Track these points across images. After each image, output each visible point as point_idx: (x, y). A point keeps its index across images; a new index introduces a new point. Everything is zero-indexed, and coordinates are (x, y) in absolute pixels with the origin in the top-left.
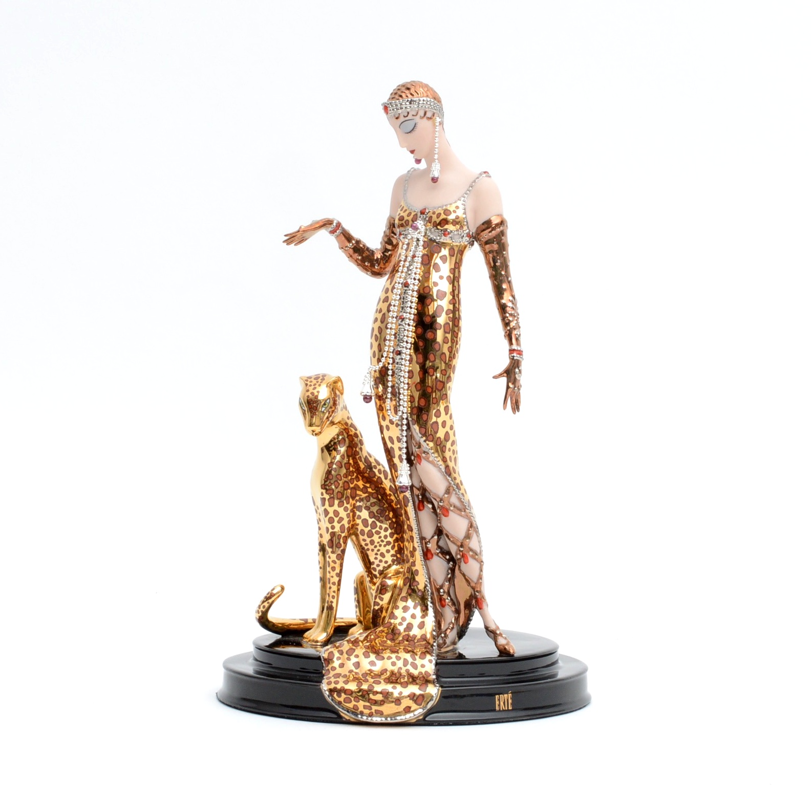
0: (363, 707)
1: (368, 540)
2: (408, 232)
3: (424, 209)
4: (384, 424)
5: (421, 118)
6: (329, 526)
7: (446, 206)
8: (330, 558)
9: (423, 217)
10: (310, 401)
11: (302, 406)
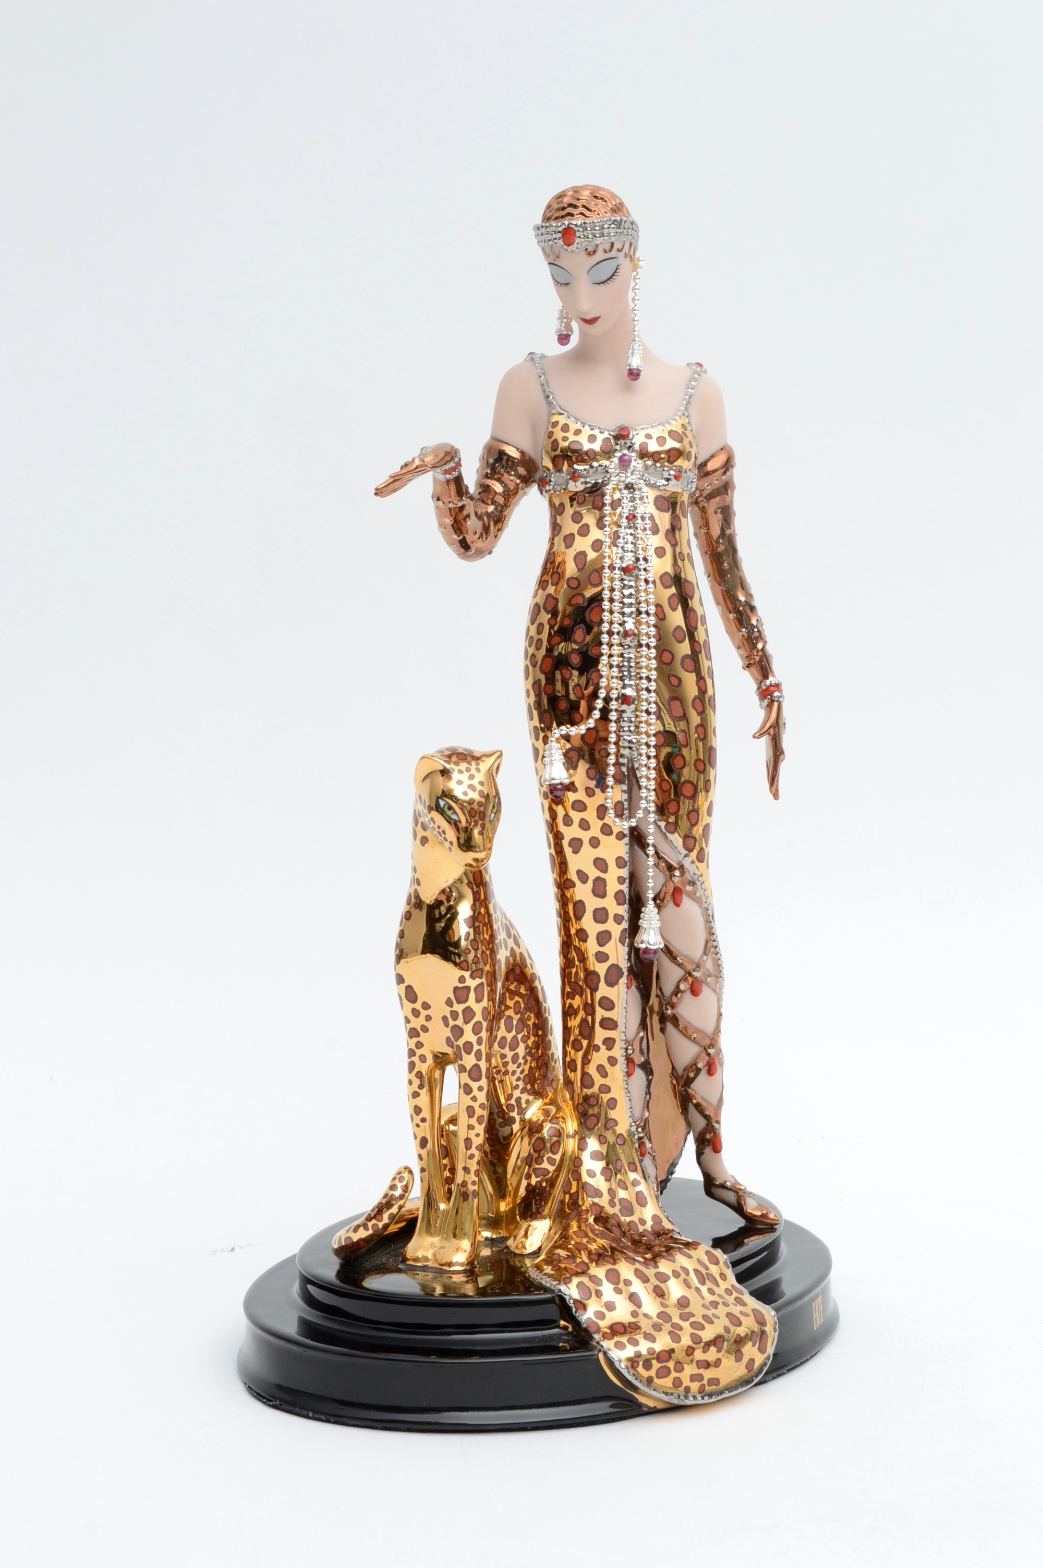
1: (510, 1054)
2: (607, 472)
3: (622, 428)
4: (585, 836)
5: (626, 256)
6: (473, 1039)
7: (669, 423)
8: (474, 1099)
9: (625, 443)
10: (471, 802)
11: (449, 813)
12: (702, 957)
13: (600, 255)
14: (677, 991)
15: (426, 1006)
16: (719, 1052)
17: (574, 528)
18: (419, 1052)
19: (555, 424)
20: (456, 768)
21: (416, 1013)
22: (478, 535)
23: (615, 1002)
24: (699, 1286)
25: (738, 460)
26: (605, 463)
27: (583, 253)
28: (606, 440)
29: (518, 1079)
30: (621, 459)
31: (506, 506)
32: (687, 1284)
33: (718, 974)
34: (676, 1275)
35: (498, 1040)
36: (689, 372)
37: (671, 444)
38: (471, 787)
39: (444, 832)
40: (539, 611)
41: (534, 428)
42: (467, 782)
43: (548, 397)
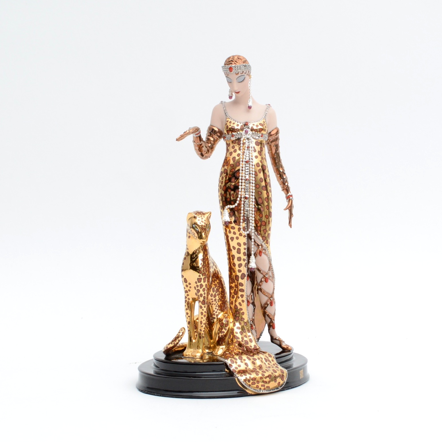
0: (261, 386)
1: (214, 299)
2: (242, 135)
3: (246, 122)
4: (235, 236)
5: (247, 75)
6: (203, 293)
7: (260, 121)
8: (203, 310)
9: (247, 127)
10: (202, 226)
11: (196, 228)
12: (268, 271)
13: (240, 75)
14: (261, 281)
15: (190, 284)
16: (274, 299)
17: (232, 150)
18: (188, 297)
19: (228, 121)
20: (198, 216)
21: (187, 286)
22: (206, 152)
23: (244, 284)
24: (265, 362)
25: (280, 131)
26: (241, 132)
27: (235, 74)
28: (242, 126)
29: (216, 306)
30: (245, 131)
31: (214, 144)
32: (262, 361)
33: (273, 277)
34: (259, 359)
35: (210, 294)
36: (266, 107)
37: (260, 127)
38: (202, 221)
39: (194, 234)
40: (222, 173)
41: (222, 122)
42: (201, 220)
43: (226, 113)
